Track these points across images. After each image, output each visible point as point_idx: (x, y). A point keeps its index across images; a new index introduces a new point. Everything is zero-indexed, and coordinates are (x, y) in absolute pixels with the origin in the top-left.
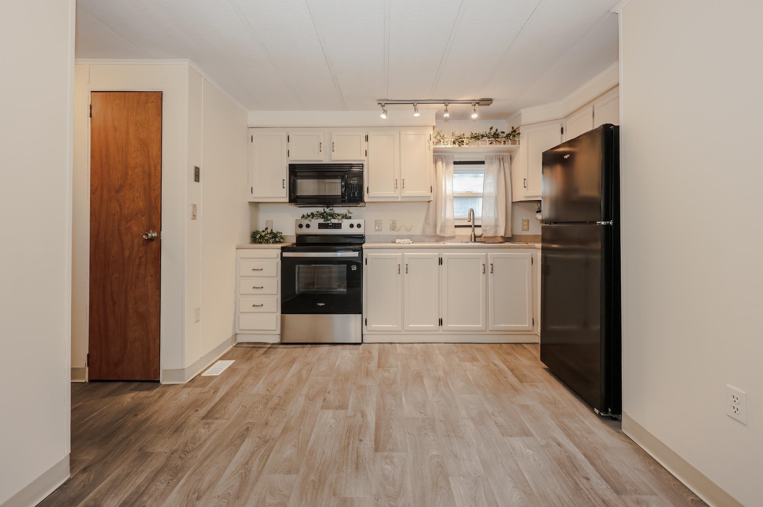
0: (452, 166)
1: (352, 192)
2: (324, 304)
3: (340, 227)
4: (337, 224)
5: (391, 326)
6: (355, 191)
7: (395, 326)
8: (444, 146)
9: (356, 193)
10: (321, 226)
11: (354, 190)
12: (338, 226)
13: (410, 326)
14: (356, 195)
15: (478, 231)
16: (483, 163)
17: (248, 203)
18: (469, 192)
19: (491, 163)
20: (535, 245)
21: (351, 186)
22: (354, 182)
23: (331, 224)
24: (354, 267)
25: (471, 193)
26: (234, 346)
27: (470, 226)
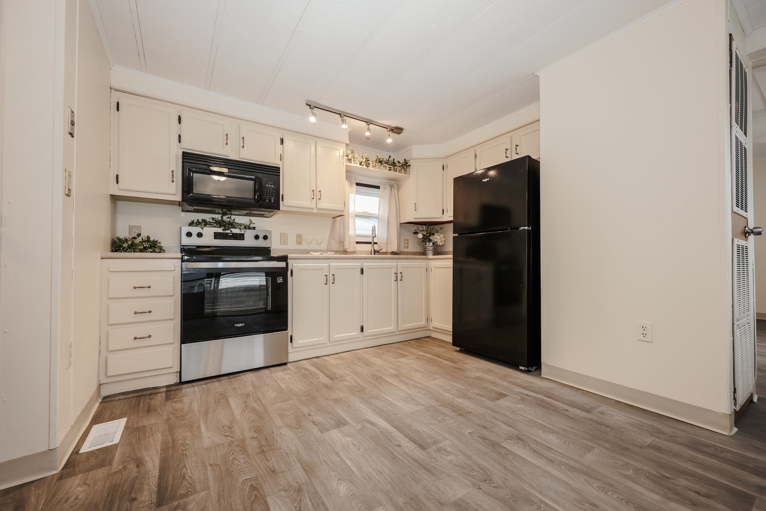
0: (355, 186)
1: (267, 197)
2: (243, 325)
3: (242, 238)
4: (238, 235)
5: (317, 339)
6: (271, 197)
7: (321, 339)
8: (354, 165)
9: (272, 199)
10: (217, 236)
11: (270, 195)
12: (241, 237)
13: (335, 336)
14: (272, 201)
15: (376, 247)
16: (378, 187)
17: (109, 197)
18: (366, 212)
19: (385, 189)
20: (428, 257)
21: (267, 190)
22: (270, 186)
23: (231, 234)
24: (280, 279)
25: (368, 213)
26: (101, 403)
27: (370, 243)
